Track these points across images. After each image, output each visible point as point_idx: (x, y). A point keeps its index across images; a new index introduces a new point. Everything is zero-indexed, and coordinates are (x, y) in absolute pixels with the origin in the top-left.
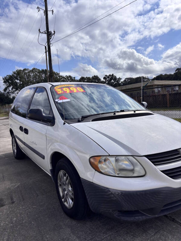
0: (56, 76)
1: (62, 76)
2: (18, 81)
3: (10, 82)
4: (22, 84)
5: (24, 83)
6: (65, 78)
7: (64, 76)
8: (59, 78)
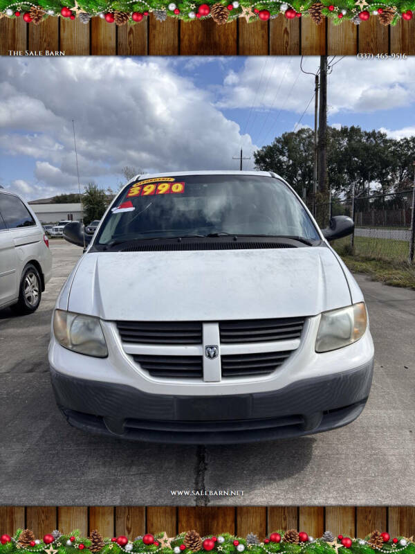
0: (376, 142)
1: (391, 141)
2: (285, 159)
3: (267, 160)
4: (293, 164)
5: (296, 163)
6: (401, 146)
7: (398, 140)
8: (382, 145)
